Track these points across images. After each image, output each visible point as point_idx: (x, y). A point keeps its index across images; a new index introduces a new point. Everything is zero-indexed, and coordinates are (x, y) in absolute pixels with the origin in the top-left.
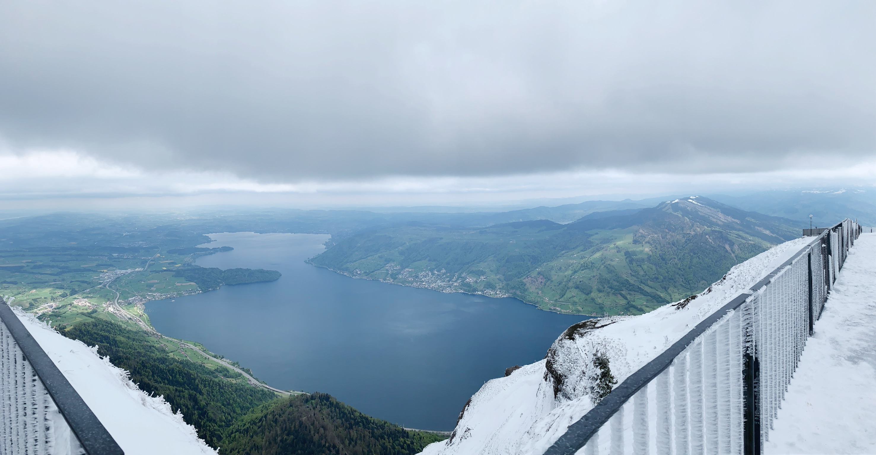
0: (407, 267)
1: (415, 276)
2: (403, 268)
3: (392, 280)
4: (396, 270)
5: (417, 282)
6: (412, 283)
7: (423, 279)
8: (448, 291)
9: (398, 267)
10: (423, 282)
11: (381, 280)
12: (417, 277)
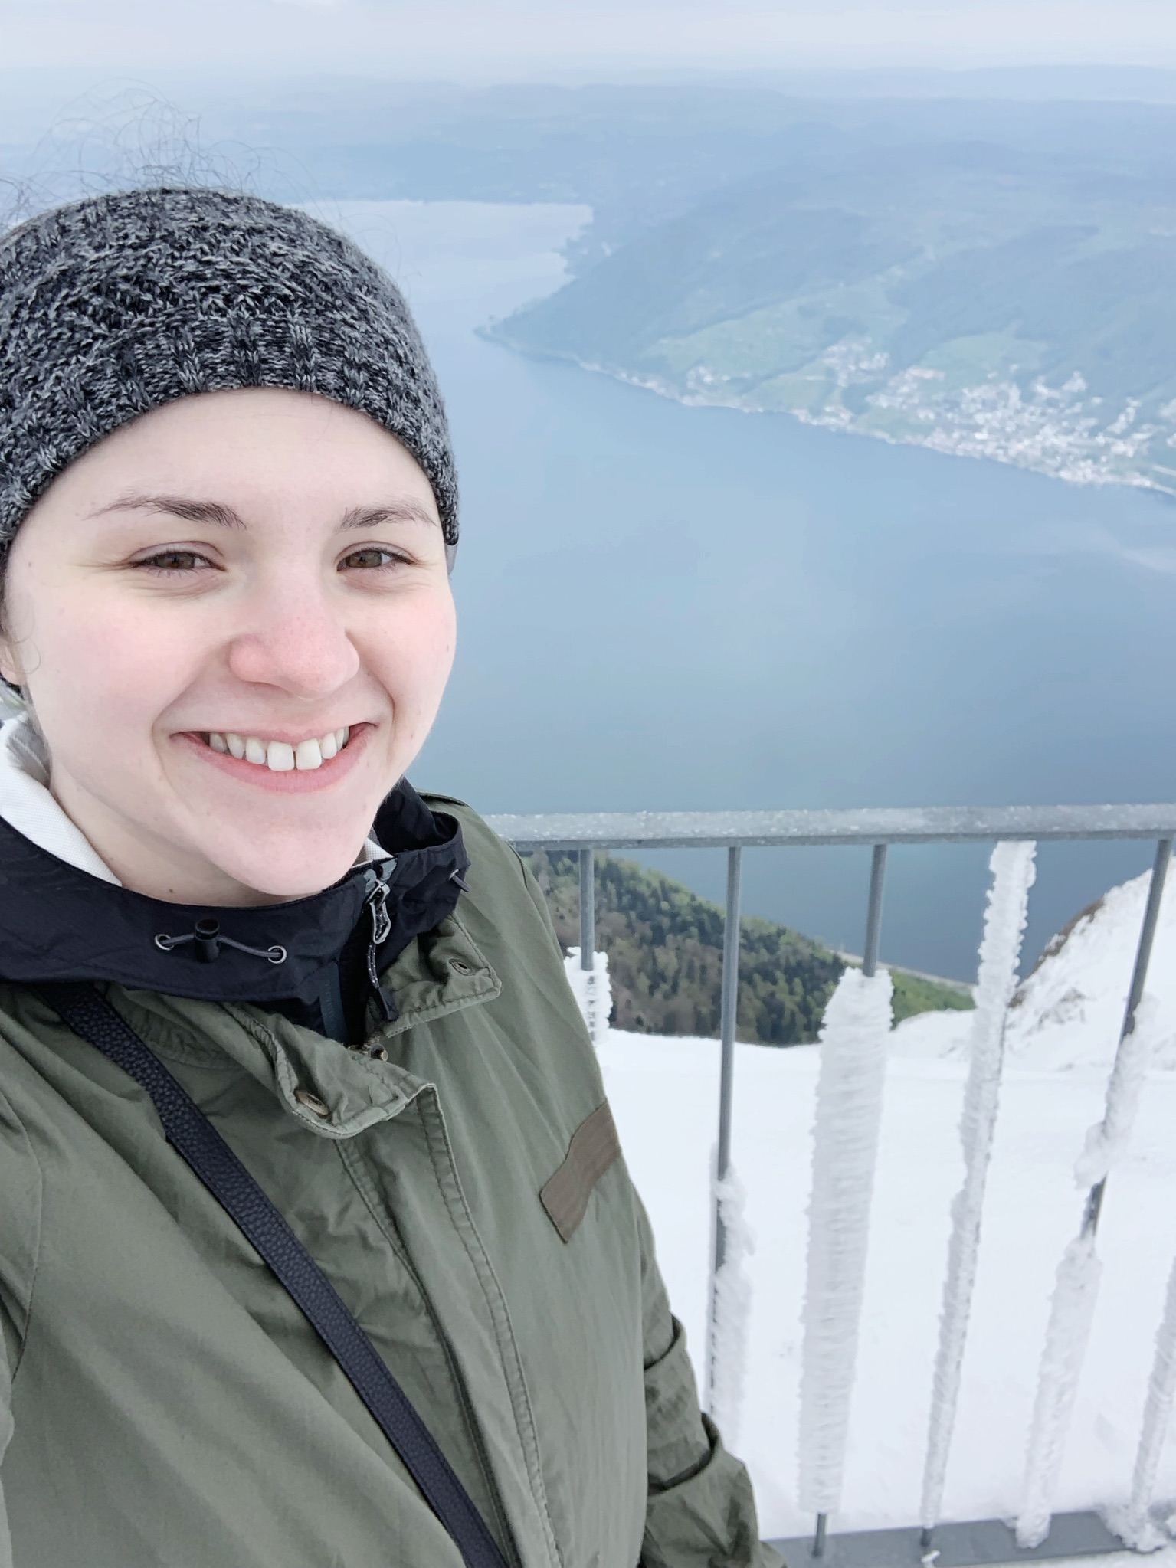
0: (916, 361)
1: (946, 401)
2: (898, 365)
3: (846, 416)
4: (867, 372)
5: (948, 429)
6: (927, 429)
7: (980, 419)
8: (1084, 473)
9: (880, 360)
10: (977, 428)
11: (802, 415)
12: (954, 405)
